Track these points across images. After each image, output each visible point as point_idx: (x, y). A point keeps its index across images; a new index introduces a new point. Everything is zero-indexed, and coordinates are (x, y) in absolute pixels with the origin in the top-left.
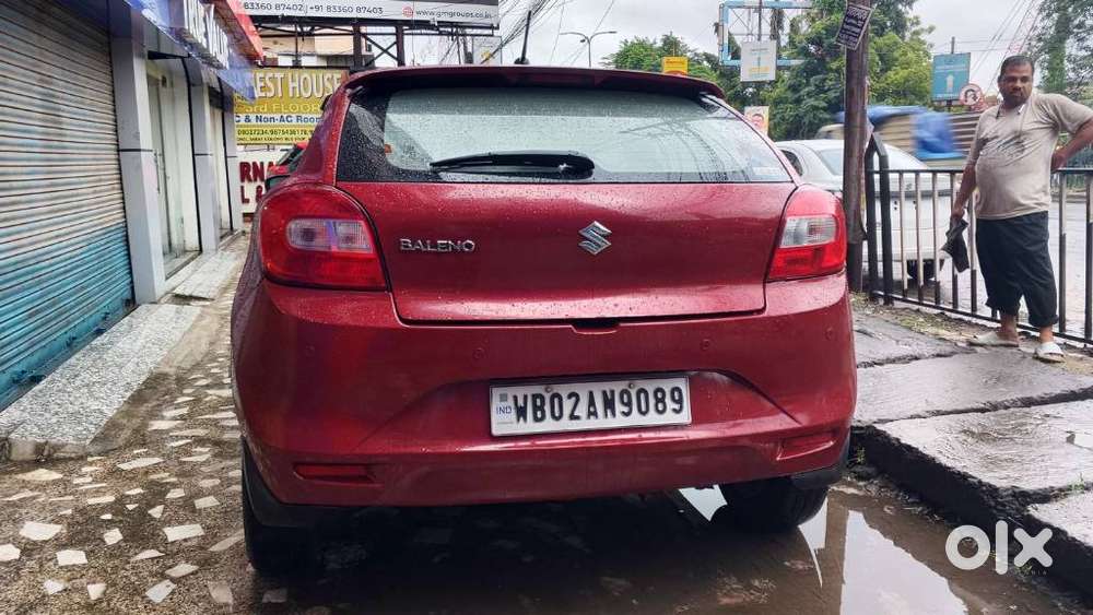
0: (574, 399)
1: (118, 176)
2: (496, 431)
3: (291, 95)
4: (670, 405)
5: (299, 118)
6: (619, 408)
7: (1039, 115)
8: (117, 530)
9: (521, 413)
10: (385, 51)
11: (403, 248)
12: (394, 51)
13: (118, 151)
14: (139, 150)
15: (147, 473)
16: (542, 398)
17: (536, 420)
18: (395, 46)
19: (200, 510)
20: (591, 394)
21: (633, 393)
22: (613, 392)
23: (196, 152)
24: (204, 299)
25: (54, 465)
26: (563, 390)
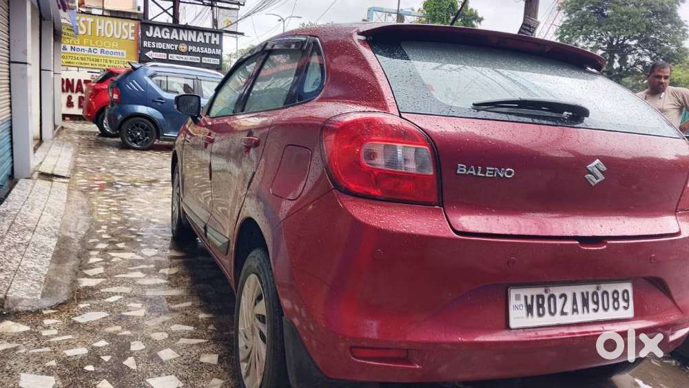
0: (563, 298)
1: (8, 81)
2: (513, 324)
3: (97, 34)
4: (622, 304)
5: (102, 51)
6: (592, 306)
7: (674, 101)
8: (105, 381)
9: (529, 309)
10: (165, 11)
11: (458, 172)
12: (171, 11)
13: (10, 62)
14: (26, 63)
15: (101, 325)
16: (542, 297)
17: (540, 315)
18: (172, 9)
19: (166, 361)
20: (574, 294)
21: (600, 293)
22: (587, 293)
23: (42, 68)
24: (63, 177)
25: (17, 318)
26: (557, 291)
